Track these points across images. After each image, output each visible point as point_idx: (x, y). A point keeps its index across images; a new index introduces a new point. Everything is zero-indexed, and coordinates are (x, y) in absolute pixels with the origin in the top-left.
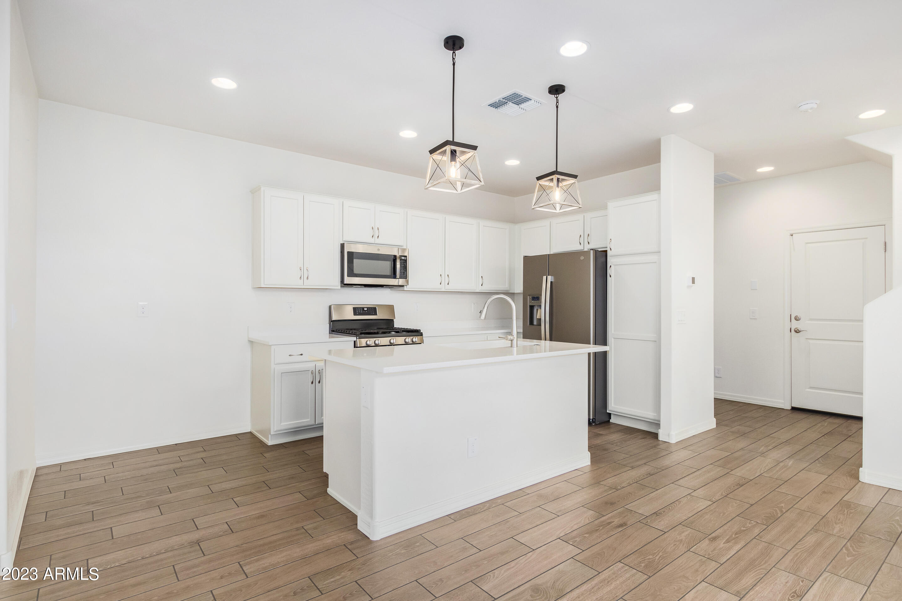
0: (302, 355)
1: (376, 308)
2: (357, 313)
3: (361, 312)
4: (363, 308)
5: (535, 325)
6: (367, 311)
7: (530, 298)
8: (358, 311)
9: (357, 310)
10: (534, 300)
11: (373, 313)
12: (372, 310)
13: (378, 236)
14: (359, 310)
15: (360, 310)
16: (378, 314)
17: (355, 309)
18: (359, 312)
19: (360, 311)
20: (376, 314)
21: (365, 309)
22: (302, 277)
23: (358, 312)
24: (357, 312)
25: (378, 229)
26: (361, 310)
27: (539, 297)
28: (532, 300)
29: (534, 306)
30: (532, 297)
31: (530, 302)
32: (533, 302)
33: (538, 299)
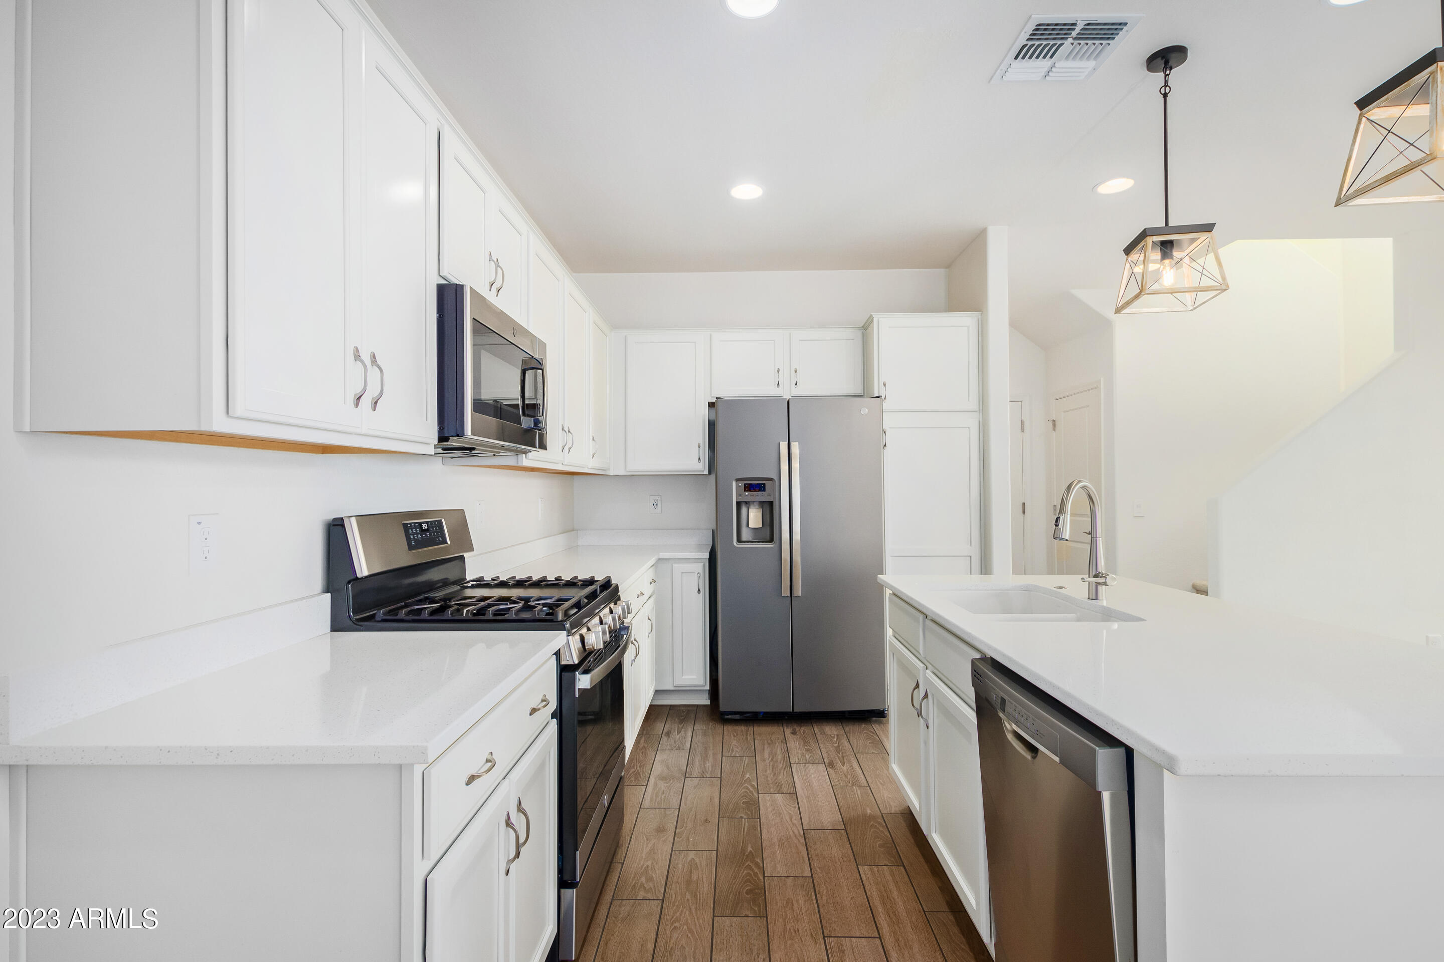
1: (441, 521)
2: (414, 544)
3: (420, 536)
4: (420, 526)
5: (744, 542)
6: (428, 535)
7: (737, 486)
8: (413, 535)
9: (411, 532)
10: (750, 490)
11: (440, 538)
12: (436, 529)
13: (498, 287)
14: (415, 532)
16: (448, 541)
17: (407, 530)
18: (416, 537)
19: (417, 535)
20: (444, 540)
21: (424, 528)
23: (414, 540)
24: (412, 538)
26: (418, 532)
27: (765, 484)
28: (745, 490)
29: (746, 503)
30: (745, 484)
31: (740, 495)
32: (747, 494)
33: (762, 487)
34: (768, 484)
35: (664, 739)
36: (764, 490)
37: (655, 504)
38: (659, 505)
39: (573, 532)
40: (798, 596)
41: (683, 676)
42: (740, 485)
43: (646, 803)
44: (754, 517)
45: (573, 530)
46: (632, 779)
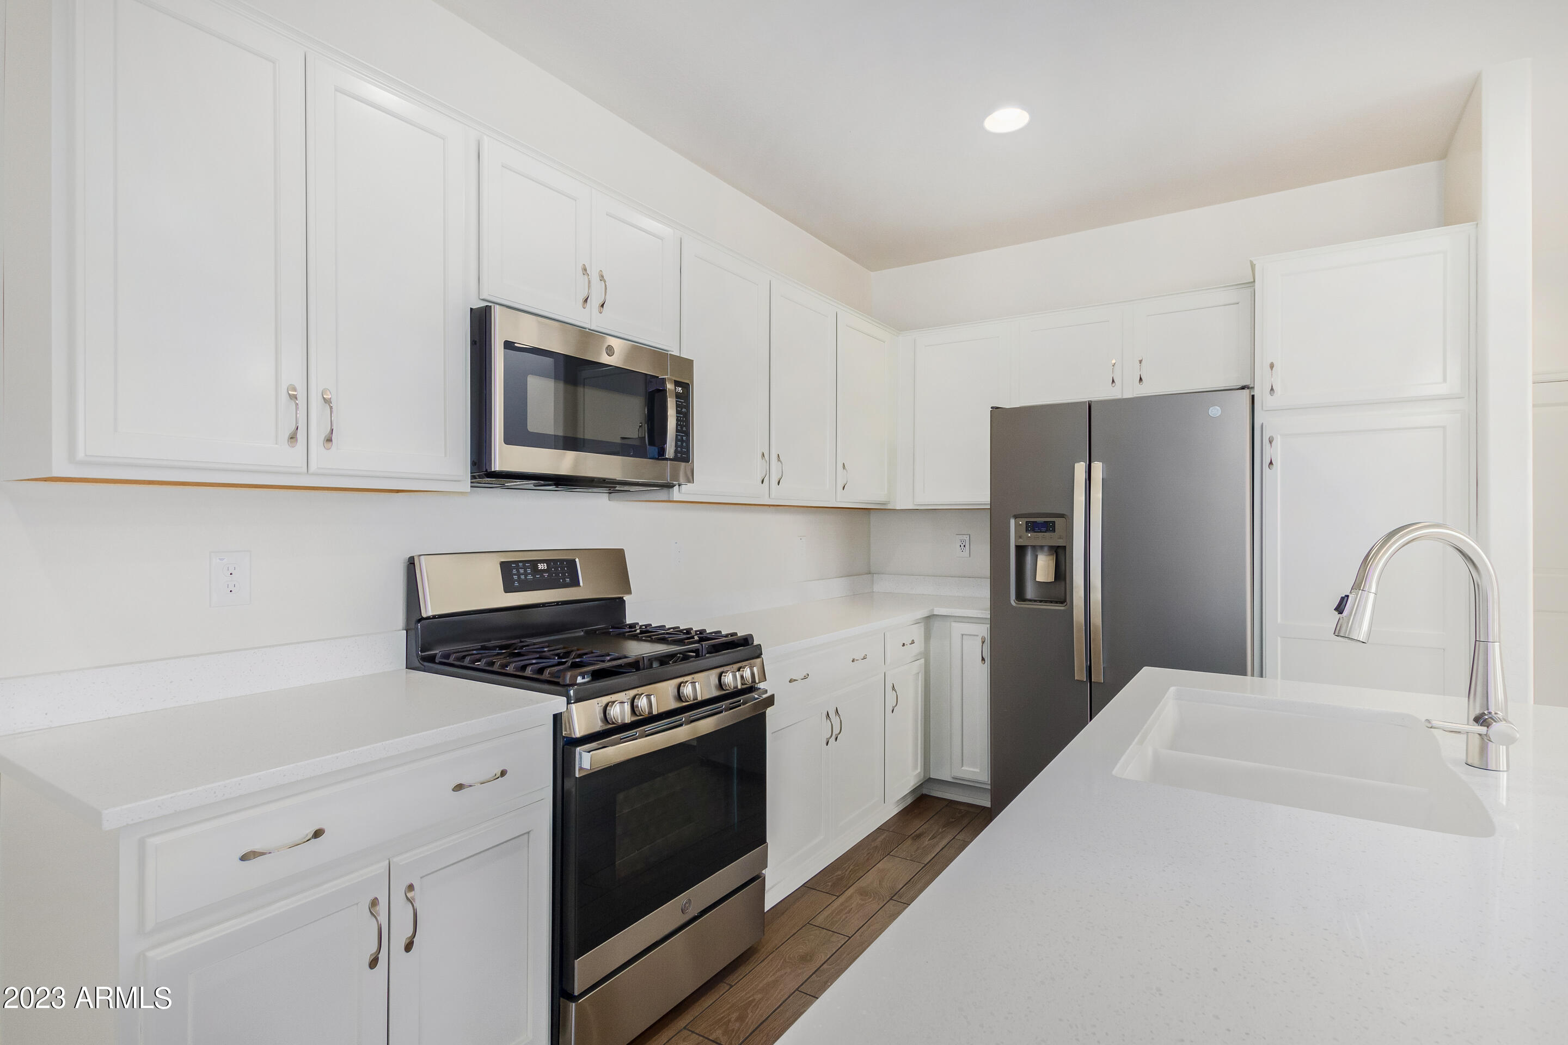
0: (318, 834)
1: (574, 561)
2: (516, 584)
3: (530, 577)
4: (534, 563)
5: (1030, 600)
6: (546, 575)
7: (1017, 525)
8: (519, 575)
9: (515, 572)
10: (1033, 530)
11: (568, 580)
12: (563, 568)
13: (601, 302)
14: (522, 571)
15: (525, 571)
16: (581, 584)
17: (506, 567)
18: (523, 577)
19: (526, 574)
20: (575, 583)
21: (542, 566)
22: (301, 435)
23: (519, 580)
24: (516, 577)
25: (602, 278)
26: (529, 571)
27: (1054, 522)
28: (1027, 530)
29: (1034, 547)
30: (1027, 522)
31: (1020, 537)
32: (1029, 535)
33: (1051, 527)
34: (1059, 522)
35: (909, 842)
36: (1054, 531)
37: (962, 546)
38: (967, 546)
39: (869, 575)
40: (1100, 683)
41: (962, 766)
42: (1021, 523)
43: (820, 920)
44: (1043, 568)
45: (870, 573)
46: (830, 884)
